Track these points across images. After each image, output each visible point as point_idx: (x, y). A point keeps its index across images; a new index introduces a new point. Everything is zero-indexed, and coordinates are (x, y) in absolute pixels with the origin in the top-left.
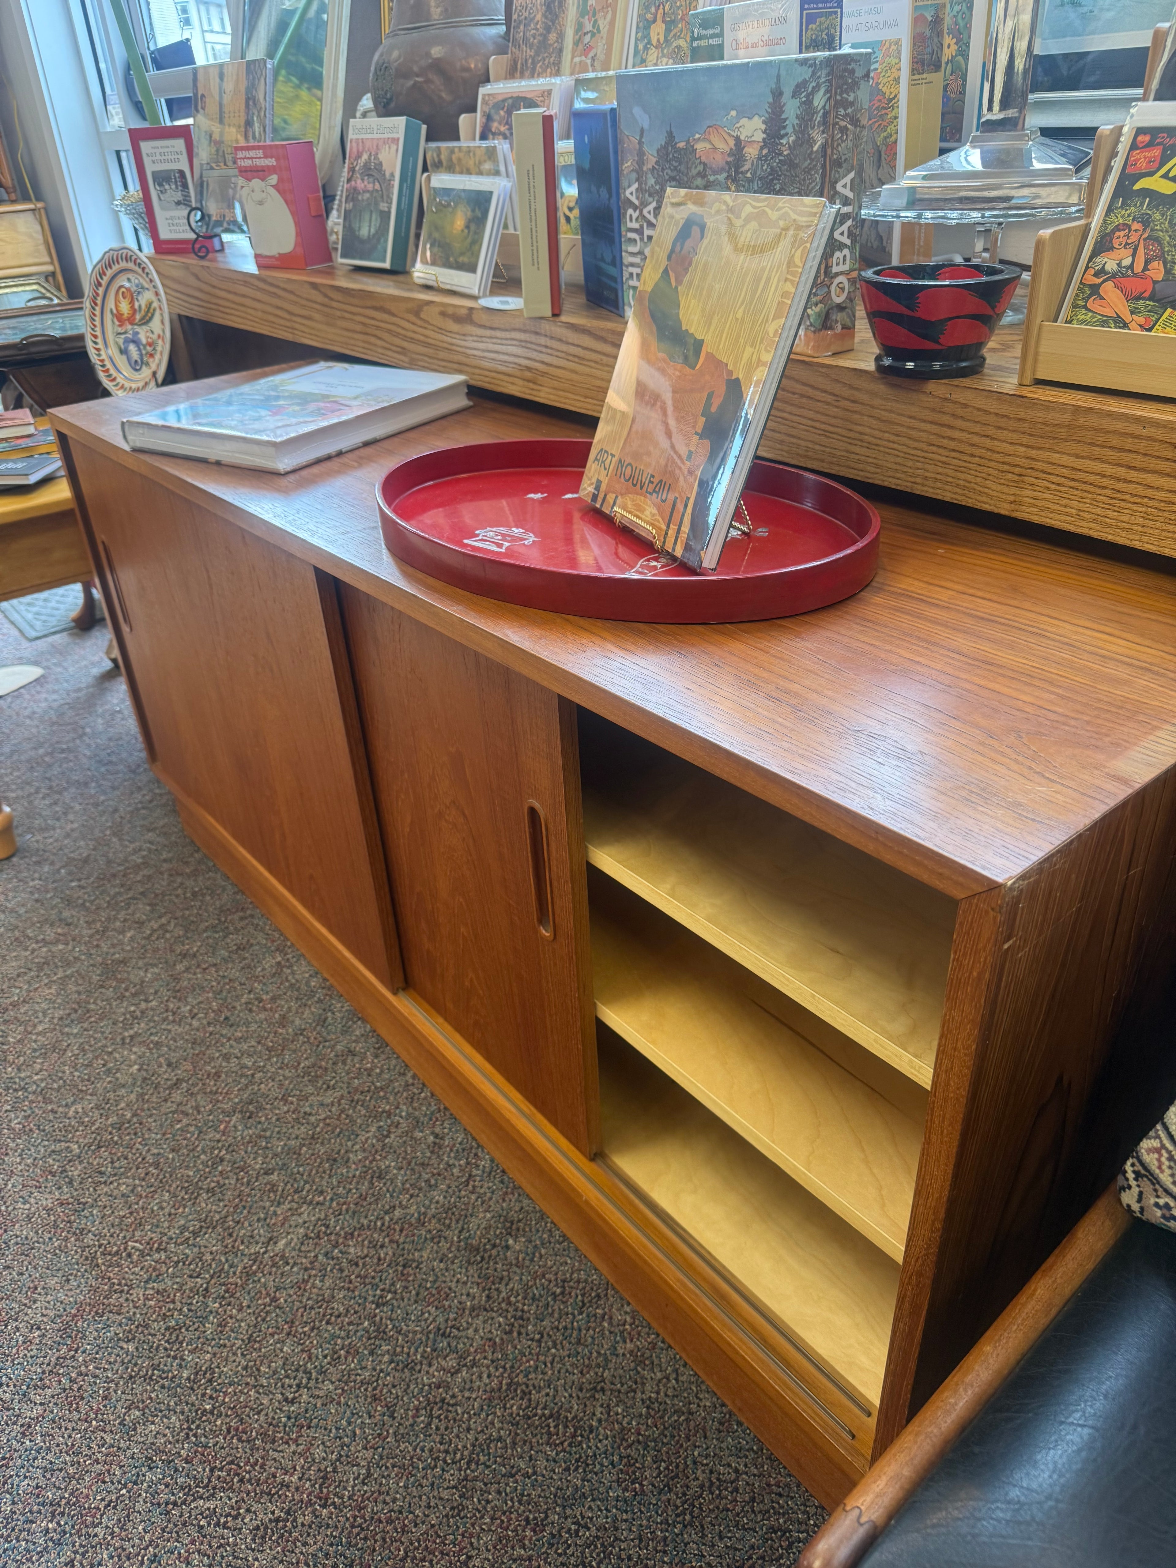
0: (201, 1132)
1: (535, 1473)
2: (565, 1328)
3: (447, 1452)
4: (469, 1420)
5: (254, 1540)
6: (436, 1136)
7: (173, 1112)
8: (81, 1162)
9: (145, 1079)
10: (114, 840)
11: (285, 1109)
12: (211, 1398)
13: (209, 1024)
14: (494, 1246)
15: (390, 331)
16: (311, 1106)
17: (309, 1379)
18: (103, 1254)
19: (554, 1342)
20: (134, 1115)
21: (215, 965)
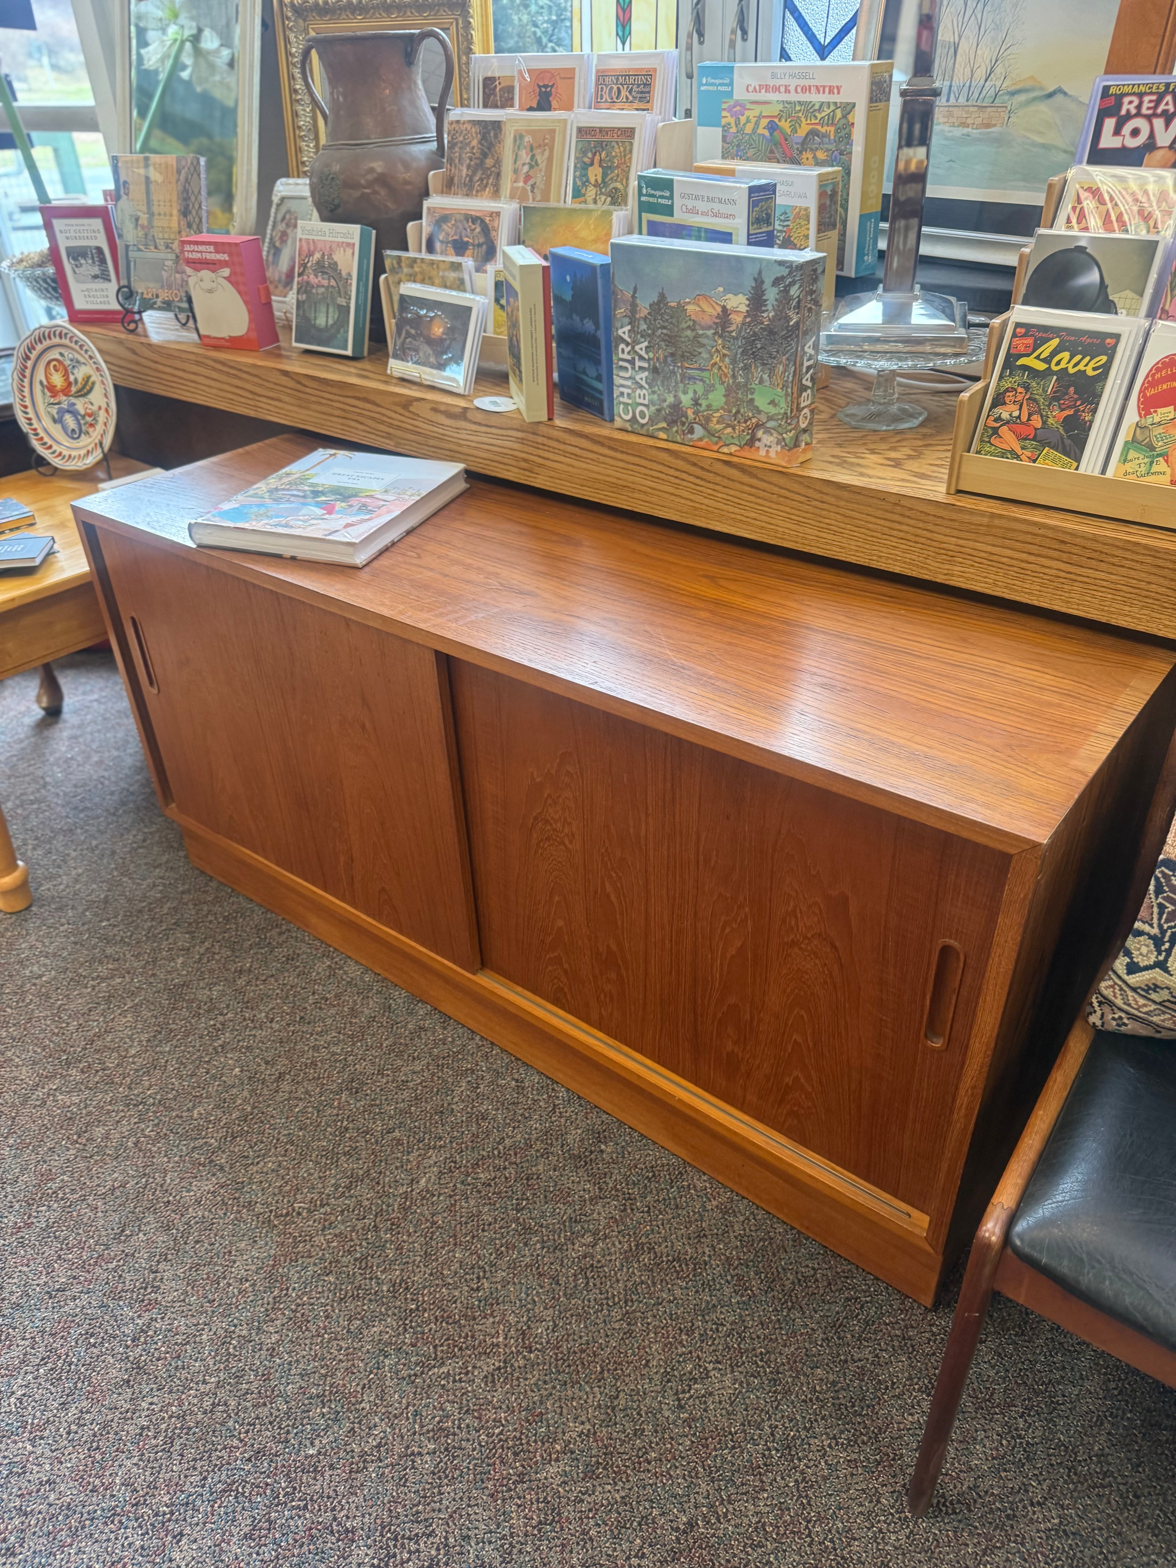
0: (319, 1111)
1: (675, 1299)
2: (664, 1199)
3: (607, 1298)
4: (616, 1274)
5: (486, 1384)
6: (517, 1081)
7: (289, 1099)
8: (223, 1152)
9: (250, 1078)
10: (124, 879)
11: (384, 1081)
12: (412, 1300)
13: (288, 1025)
14: (591, 1152)
15: (373, 419)
16: (405, 1075)
17: (485, 1272)
18: (276, 1217)
19: (659, 1210)
20: (254, 1108)
21: (272, 976)
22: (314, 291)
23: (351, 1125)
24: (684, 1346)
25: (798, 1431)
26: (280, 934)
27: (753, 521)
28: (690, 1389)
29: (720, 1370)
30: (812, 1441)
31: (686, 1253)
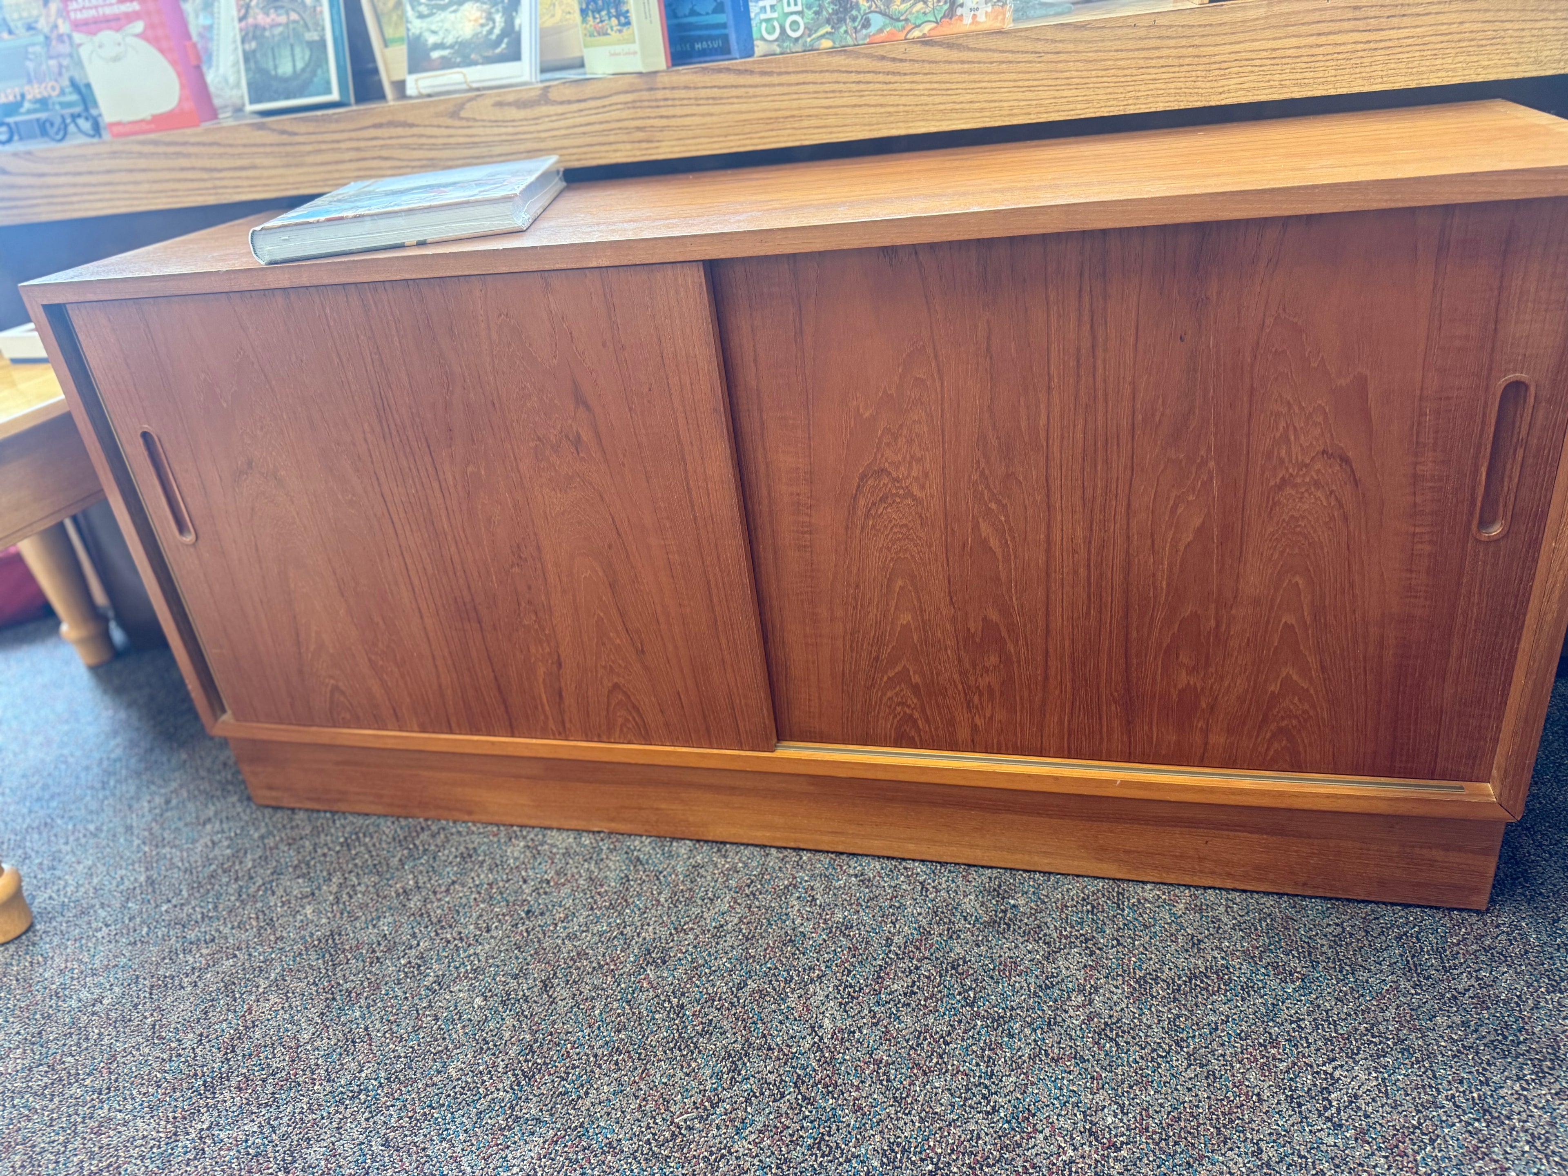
0: (628, 1002)
2: (1125, 924)
3: (1154, 1050)
4: (1140, 1021)
6: (856, 876)
8: (527, 1101)
9: (503, 1003)
10: (164, 850)
11: (691, 936)
12: (922, 1160)
13: (515, 926)
14: (1004, 912)
16: (714, 920)
17: (986, 1087)
19: (1130, 937)
20: (533, 1033)
21: (454, 882)
22: (267, 34)
23: (684, 1000)
24: (1281, 1061)
25: (1478, 1090)
26: (433, 836)
27: (967, 106)
28: (1330, 1102)
29: (1342, 1066)
30: (1502, 1092)
31: (1196, 966)
